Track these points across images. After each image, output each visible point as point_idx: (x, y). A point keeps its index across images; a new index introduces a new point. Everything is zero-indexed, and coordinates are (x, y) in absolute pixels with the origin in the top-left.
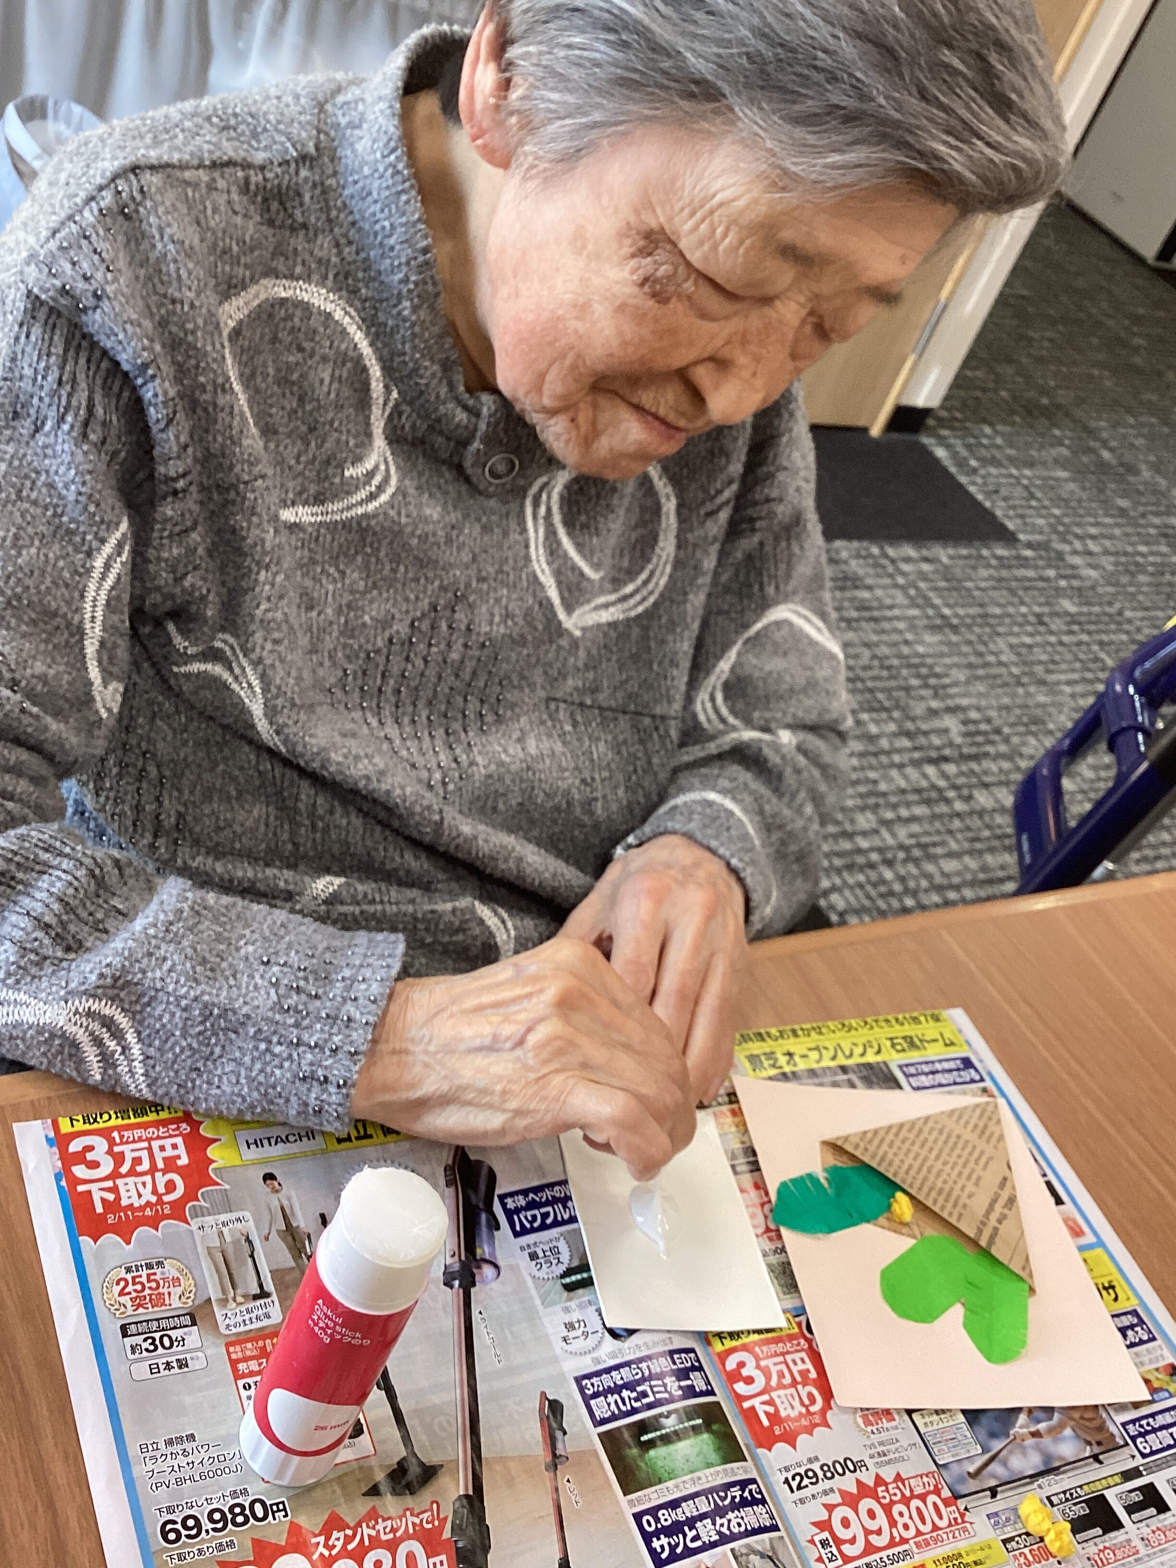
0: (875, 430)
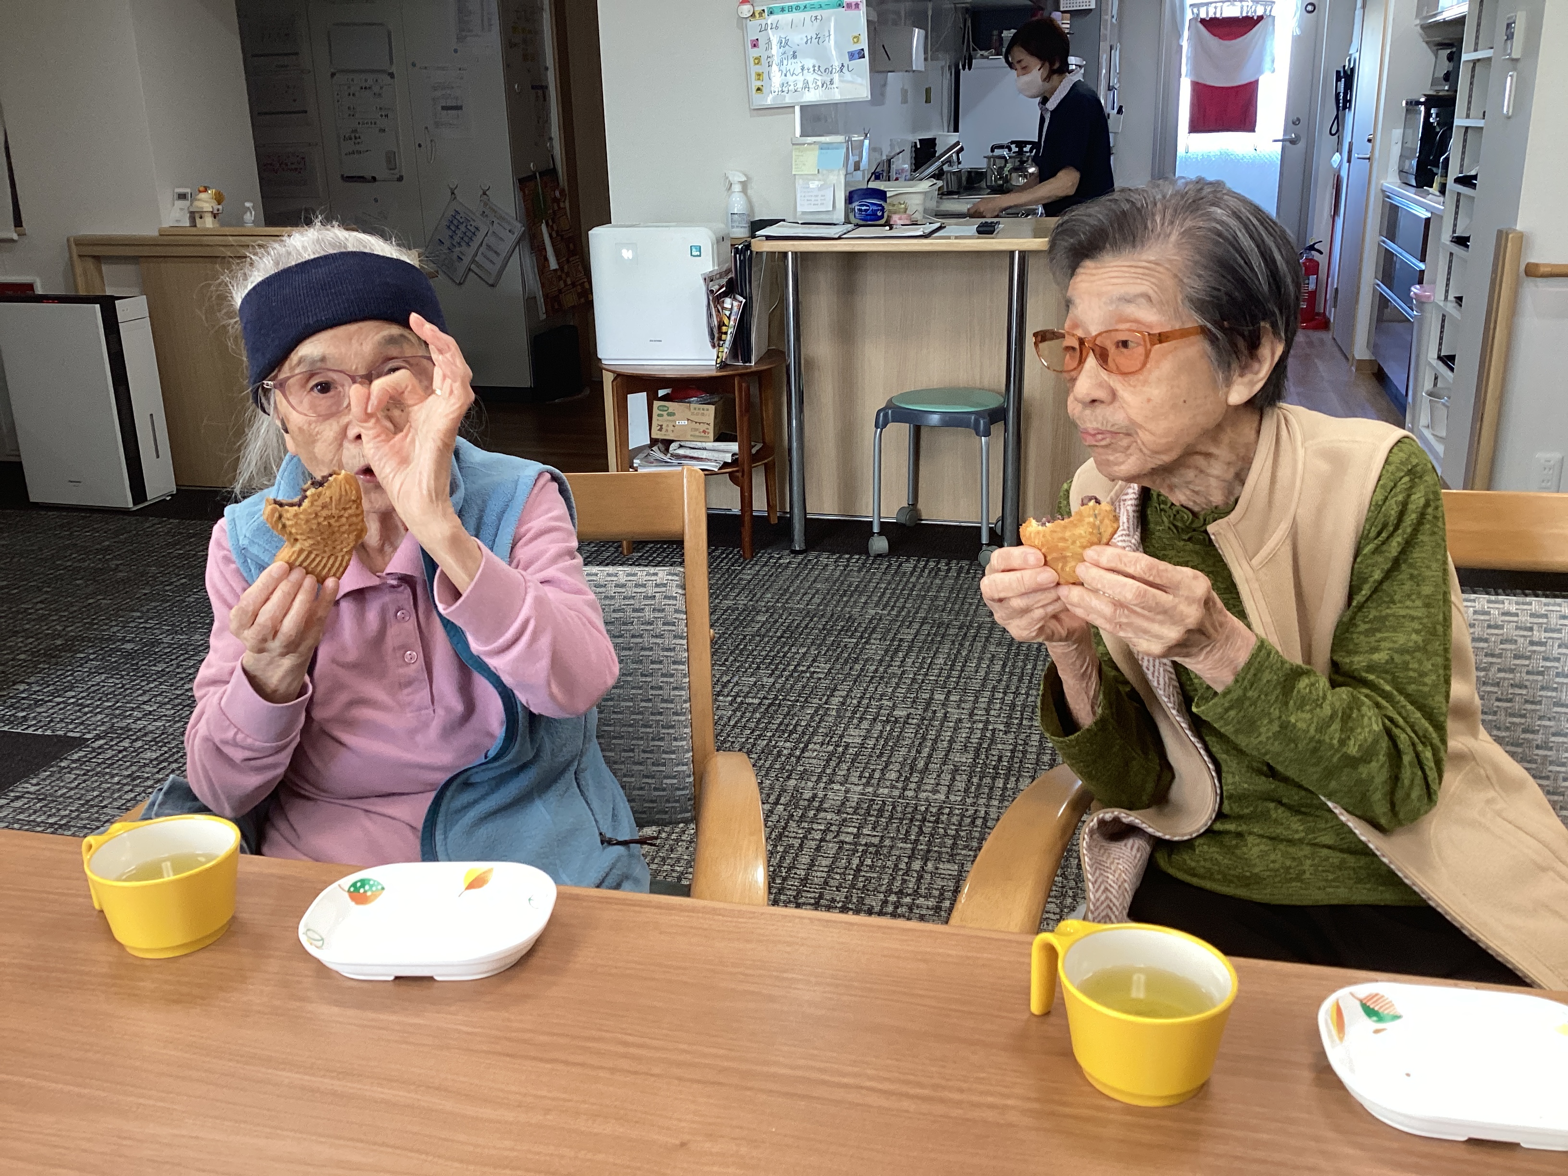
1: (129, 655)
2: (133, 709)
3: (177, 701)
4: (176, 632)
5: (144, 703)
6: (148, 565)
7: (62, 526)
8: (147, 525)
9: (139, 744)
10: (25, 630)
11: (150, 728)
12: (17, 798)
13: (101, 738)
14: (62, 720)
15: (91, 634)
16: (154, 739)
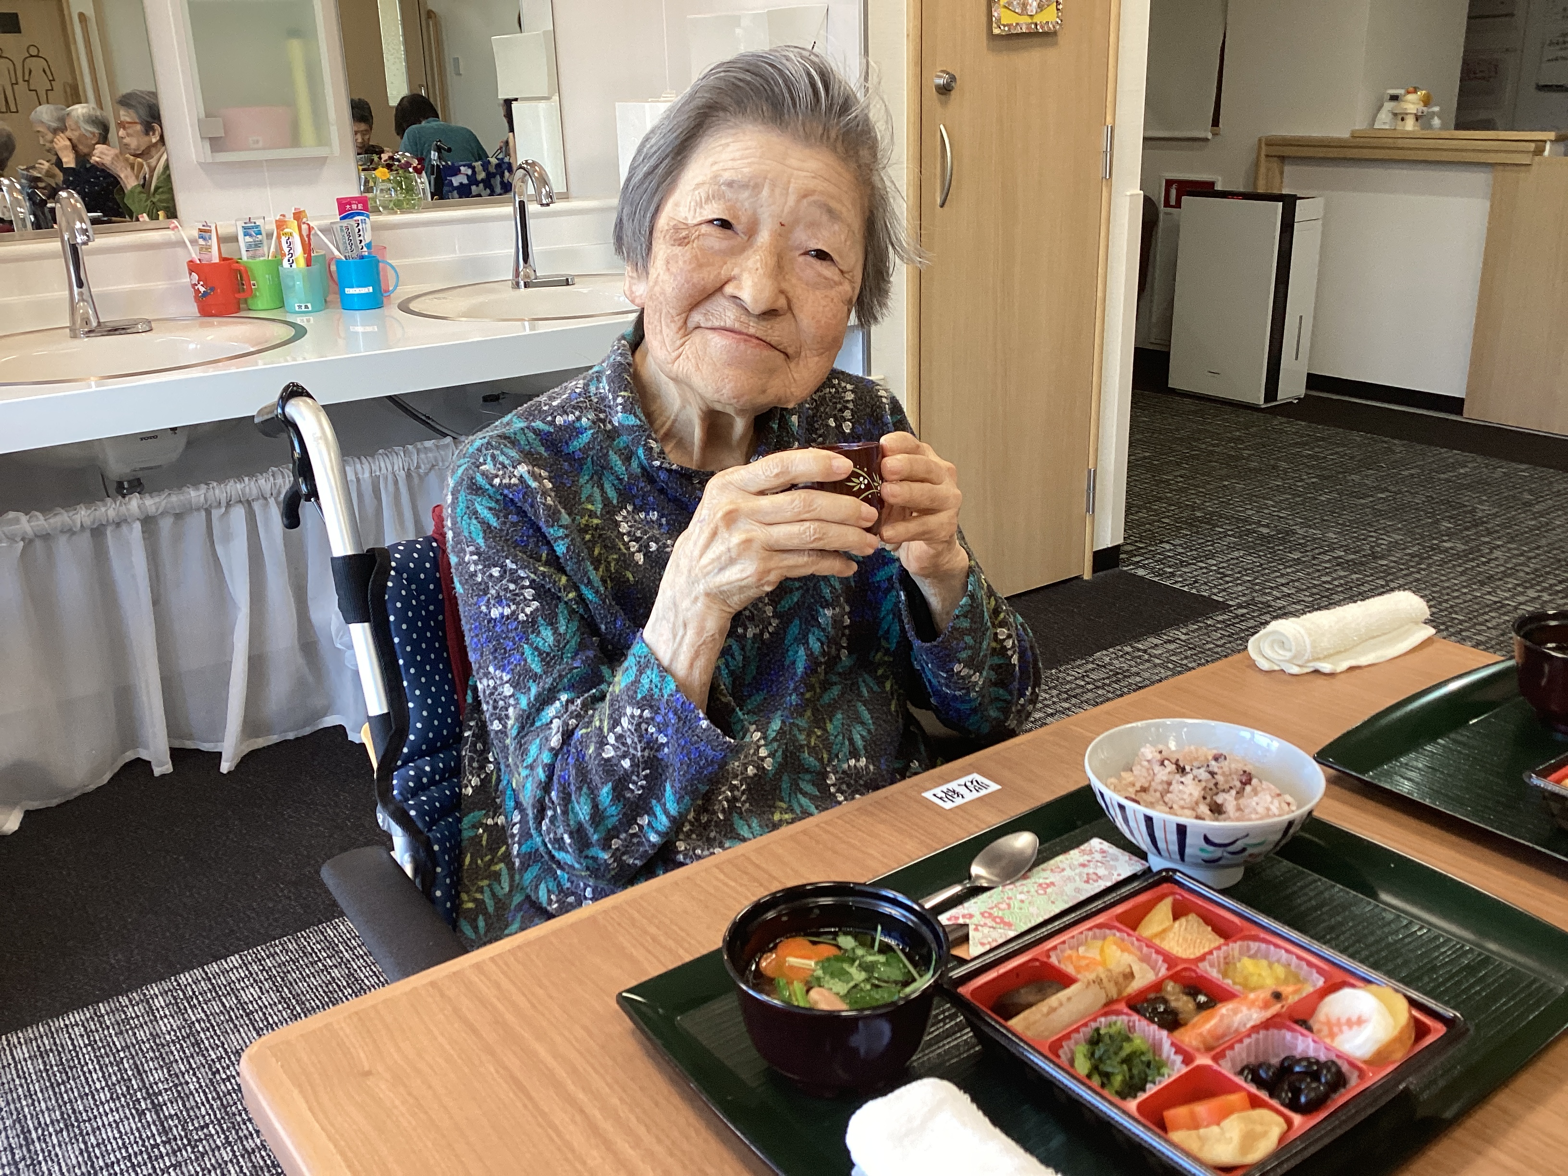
0: (1087, 576)
1: (1265, 538)
7: (1195, 412)
12: (1169, 642)
13: (1244, 607)
15: (1227, 512)
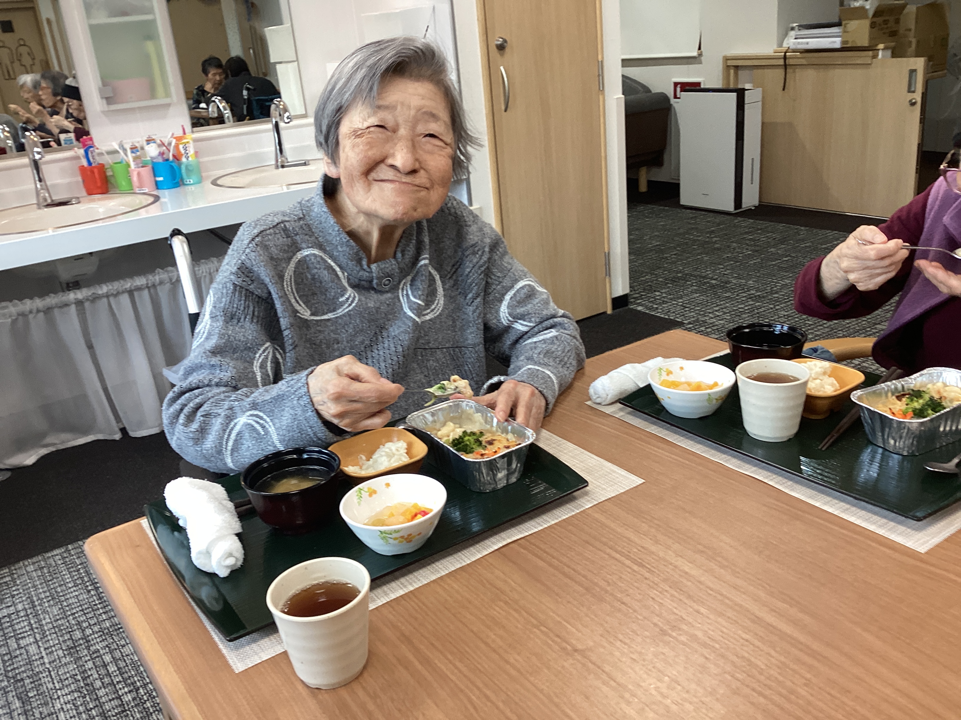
0: (609, 311)
1: (713, 286)
2: (710, 313)
3: (733, 313)
4: (740, 278)
5: (716, 311)
6: (733, 242)
7: (692, 218)
8: (736, 221)
9: (709, 330)
10: (664, 267)
11: (717, 323)
14: (674, 312)
15: (696, 273)
16: (717, 329)
